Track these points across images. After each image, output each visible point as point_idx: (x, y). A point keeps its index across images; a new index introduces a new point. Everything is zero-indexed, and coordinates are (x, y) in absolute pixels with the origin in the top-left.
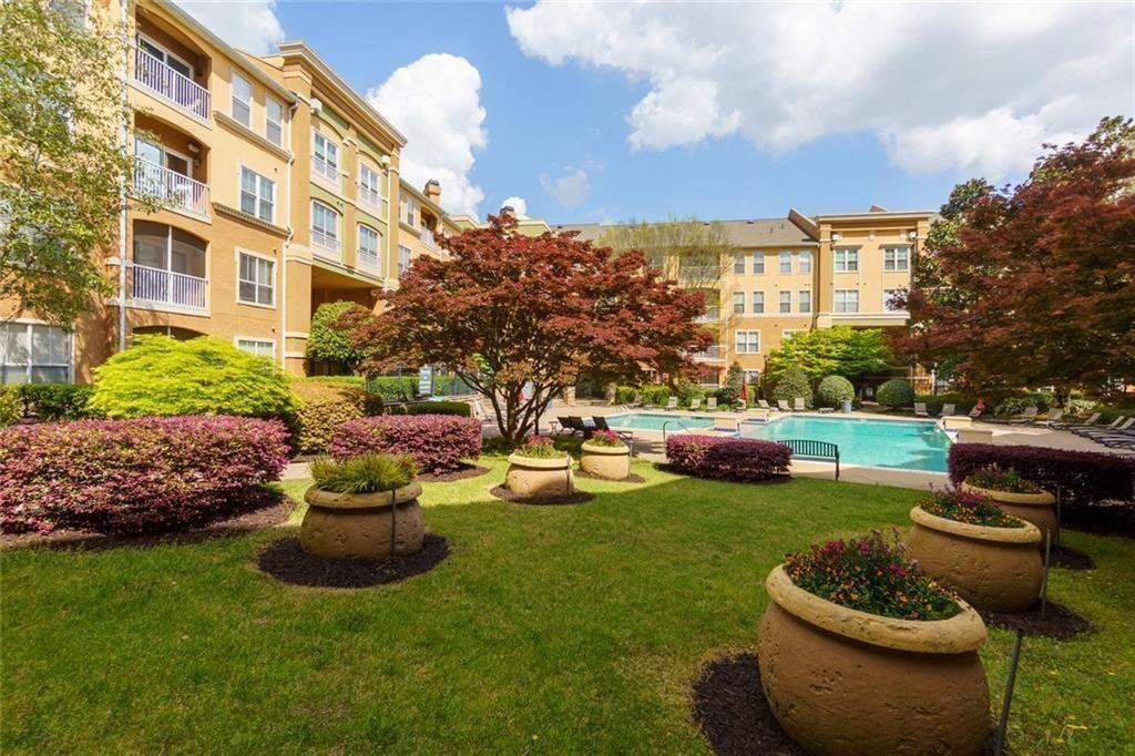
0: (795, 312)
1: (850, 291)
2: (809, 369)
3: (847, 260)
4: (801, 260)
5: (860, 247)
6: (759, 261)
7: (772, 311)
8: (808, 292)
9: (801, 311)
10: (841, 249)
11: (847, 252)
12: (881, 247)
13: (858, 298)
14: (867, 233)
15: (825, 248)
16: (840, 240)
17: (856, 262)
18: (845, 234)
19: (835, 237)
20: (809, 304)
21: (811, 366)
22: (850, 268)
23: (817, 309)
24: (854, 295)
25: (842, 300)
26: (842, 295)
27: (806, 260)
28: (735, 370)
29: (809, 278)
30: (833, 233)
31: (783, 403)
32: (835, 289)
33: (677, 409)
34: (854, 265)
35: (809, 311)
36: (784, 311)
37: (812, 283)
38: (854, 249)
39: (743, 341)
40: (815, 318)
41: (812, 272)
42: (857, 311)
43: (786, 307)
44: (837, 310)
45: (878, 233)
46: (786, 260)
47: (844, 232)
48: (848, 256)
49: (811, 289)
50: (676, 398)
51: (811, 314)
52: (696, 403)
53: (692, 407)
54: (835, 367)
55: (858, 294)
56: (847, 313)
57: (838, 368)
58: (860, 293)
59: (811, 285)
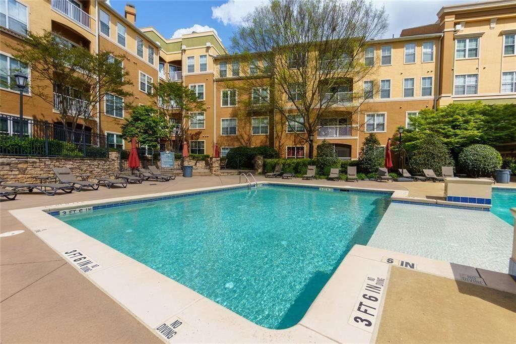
0: (418, 96)
1: (469, 76)
2: (446, 140)
3: (467, 48)
4: (424, 50)
5: (481, 35)
6: (387, 54)
7: (397, 95)
8: (431, 78)
9: (423, 95)
10: (462, 39)
11: (468, 41)
12: (501, 34)
13: (477, 81)
14: (488, 22)
15: (448, 38)
16: (462, 30)
17: (476, 50)
18: (467, 24)
19: (458, 27)
20: (431, 88)
21: (448, 137)
22: (470, 55)
23: (439, 91)
24: (473, 79)
25: (461, 84)
26: (462, 79)
27: (429, 50)
28: (371, 141)
29: (432, 66)
30: (455, 24)
31: (429, 172)
32: (455, 74)
33: (315, 177)
34: (474, 52)
35: (431, 95)
36: (408, 96)
37: (434, 70)
38: (475, 38)
39: (372, 122)
40: (437, 100)
41: (434, 60)
42: (476, 93)
43: (409, 92)
44: (457, 93)
45: (499, 21)
46: (411, 51)
47: (467, 22)
48: (469, 45)
49: (433, 75)
50: (314, 167)
51: (432, 97)
52: (335, 172)
53: (331, 176)
54: (477, 136)
55: (477, 78)
56: (466, 95)
57: (481, 137)
58: (479, 77)
59: (434, 72)
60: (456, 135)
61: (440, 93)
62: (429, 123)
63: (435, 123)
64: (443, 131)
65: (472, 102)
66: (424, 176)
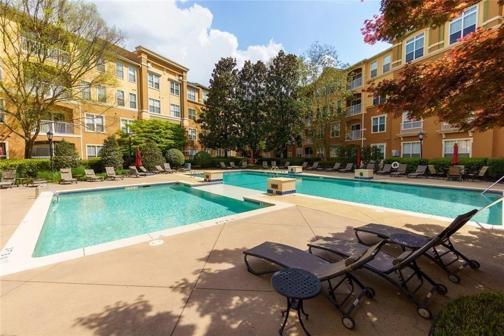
0: (127, 107)
1: (156, 100)
2: (158, 145)
3: (154, 81)
4: (129, 72)
5: (160, 76)
8: (135, 95)
9: (131, 107)
10: (151, 74)
11: (154, 76)
12: (168, 80)
13: (160, 105)
15: (144, 69)
16: (151, 68)
17: (158, 84)
18: (153, 65)
19: (149, 65)
20: (135, 103)
21: (158, 143)
22: (156, 86)
23: (141, 107)
24: (158, 103)
25: (152, 105)
26: (152, 102)
27: (133, 73)
29: (135, 86)
30: (148, 62)
31: (159, 168)
32: (149, 97)
35: (136, 107)
36: (120, 105)
37: (136, 89)
38: (158, 76)
40: (140, 113)
41: (136, 82)
42: (160, 113)
43: (121, 102)
44: (151, 111)
45: (167, 71)
46: (120, 68)
48: (154, 79)
49: (136, 93)
51: (137, 110)
54: (172, 144)
55: (160, 103)
56: (155, 113)
57: (174, 145)
58: (161, 102)
59: (137, 91)
60: (162, 142)
61: (142, 108)
62: (145, 132)
63: (148, 132)
64: (155, 139)
65: (160, 119)
66: (157, 170)
